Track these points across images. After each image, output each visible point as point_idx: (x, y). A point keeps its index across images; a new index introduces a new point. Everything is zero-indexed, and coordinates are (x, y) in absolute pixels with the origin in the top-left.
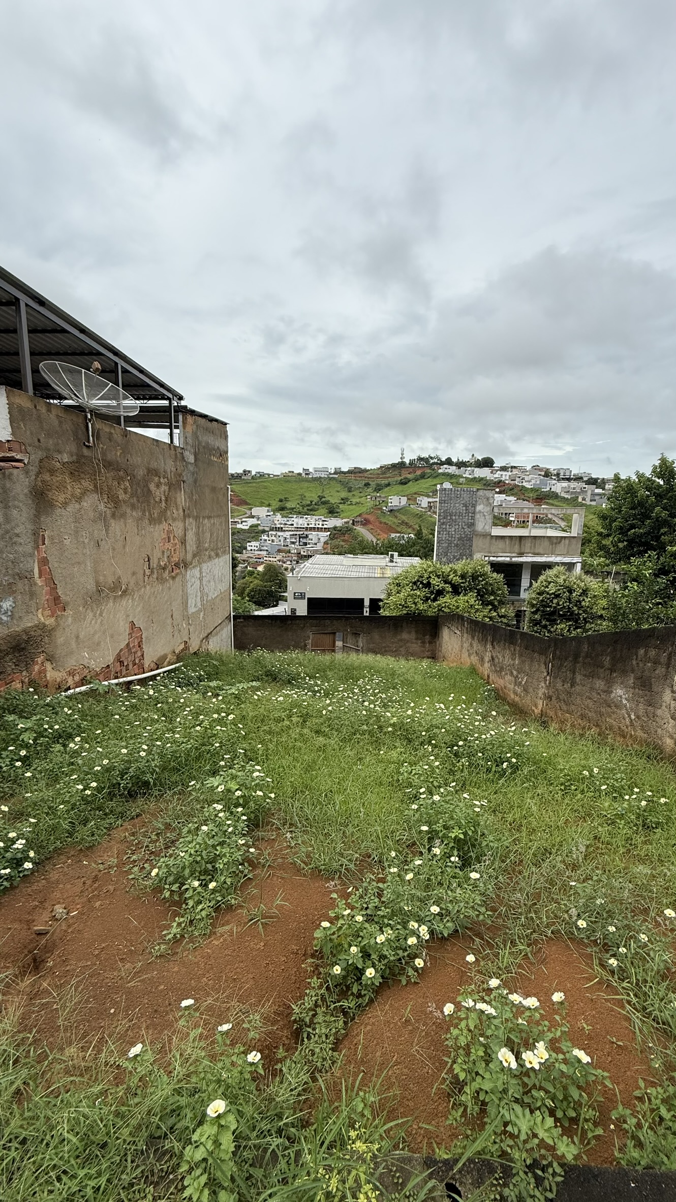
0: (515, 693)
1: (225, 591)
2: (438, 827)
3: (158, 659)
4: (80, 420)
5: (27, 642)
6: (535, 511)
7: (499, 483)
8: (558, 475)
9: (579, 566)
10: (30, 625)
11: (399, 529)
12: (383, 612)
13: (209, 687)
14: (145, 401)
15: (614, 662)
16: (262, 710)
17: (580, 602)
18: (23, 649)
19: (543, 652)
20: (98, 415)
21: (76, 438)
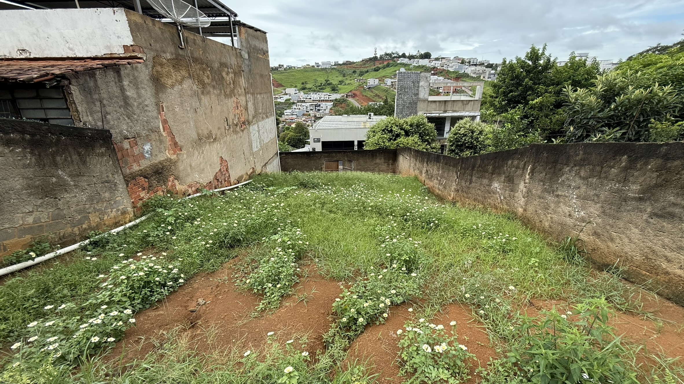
0: (439, 189)
1: (273, 138)
2: (396, 255)
3: (239, 178)
4: (175, 31)
5: (162, 169)
6: (454, 85)
7: (434, 68)
8: (469, 62)
9: (478, 117)
10: (162, 159)
11: (374, 100)
12: (365, 148)
13: (269, 190)
14: (214, 18)
15: (494, 168)
16: (299, 201)
17: (478, 138)
18: (160, 173)
19: (455, 166)
20: (185, 27)
21: (174, 43)
